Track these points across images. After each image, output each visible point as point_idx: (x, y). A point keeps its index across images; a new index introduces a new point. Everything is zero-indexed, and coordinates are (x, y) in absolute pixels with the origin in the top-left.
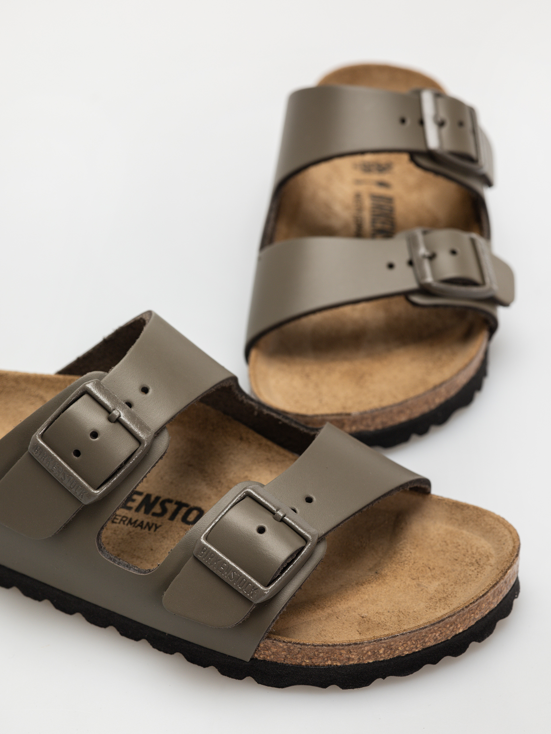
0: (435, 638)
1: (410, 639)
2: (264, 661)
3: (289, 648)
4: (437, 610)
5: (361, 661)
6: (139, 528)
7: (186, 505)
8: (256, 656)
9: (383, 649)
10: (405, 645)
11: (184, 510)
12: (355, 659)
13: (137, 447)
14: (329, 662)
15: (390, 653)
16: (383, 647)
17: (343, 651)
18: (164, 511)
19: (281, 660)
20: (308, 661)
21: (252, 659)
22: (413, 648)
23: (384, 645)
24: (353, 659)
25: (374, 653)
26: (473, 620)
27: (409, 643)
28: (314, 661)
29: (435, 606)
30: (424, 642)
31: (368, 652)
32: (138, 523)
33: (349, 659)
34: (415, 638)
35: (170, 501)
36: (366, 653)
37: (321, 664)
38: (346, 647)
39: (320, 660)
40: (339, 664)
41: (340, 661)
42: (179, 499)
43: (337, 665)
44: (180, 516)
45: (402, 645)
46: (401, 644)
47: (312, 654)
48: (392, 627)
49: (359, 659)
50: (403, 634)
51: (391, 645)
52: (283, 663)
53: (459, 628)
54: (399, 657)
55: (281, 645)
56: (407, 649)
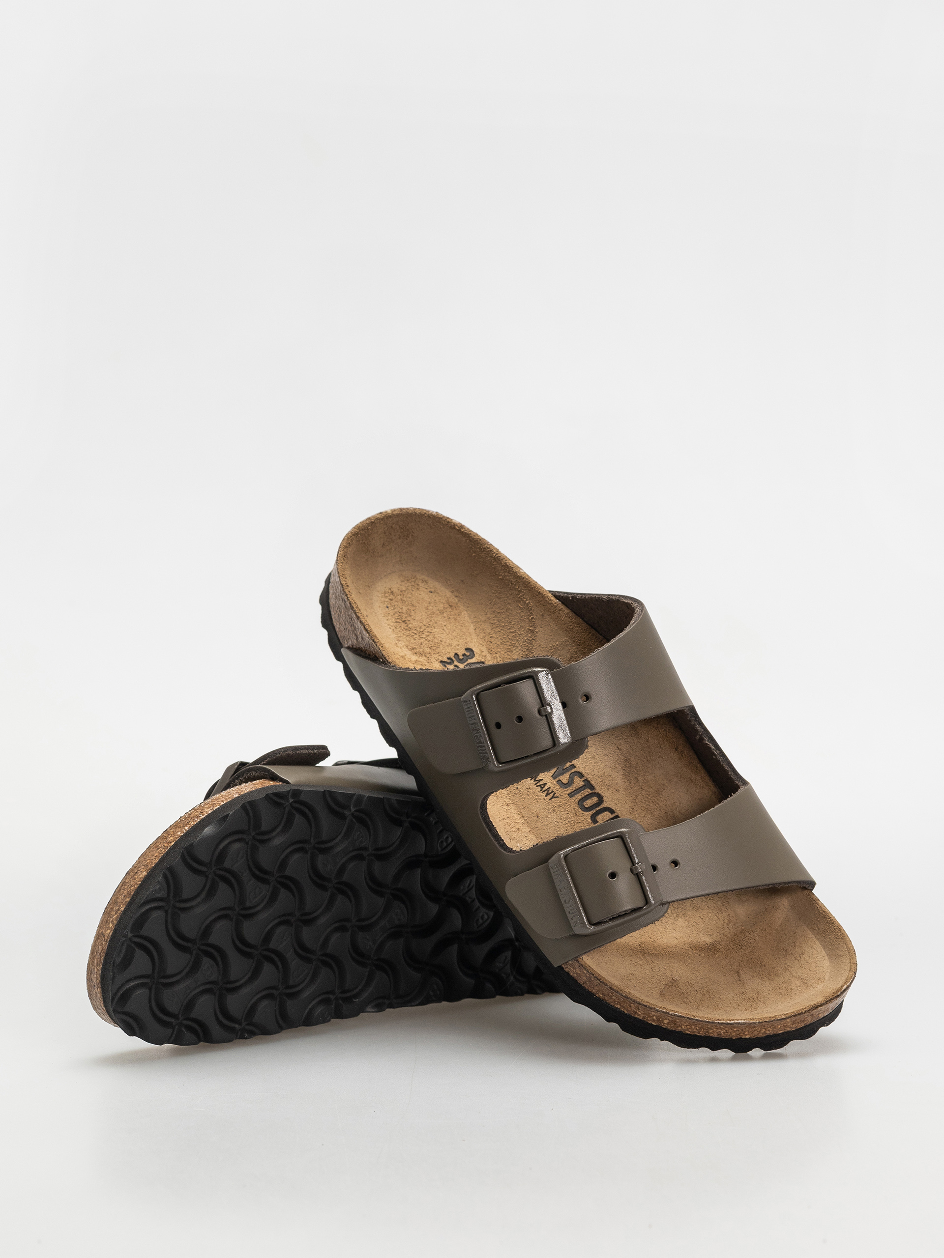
0: (719, 1033)
1: (696, 1025)
2: (568, 973)
3: (590, 978)
4: (740, 1008)
5: (645, 1019)
6: (539, 788)
7: (592, 787)
8: (563, 966)
9: (668, 1021)
10: (688, 1027)
11: (588, 791)
12: (640, 1015)
13: (551, 747)
14: (619, 1006)
15: (673, 1027)
16: (668, 1019)
17: (632, 1005)
18: (570, 782)
19: (581, 981)
20: (601, 996)
21: (560, 967)
22: (695, 1032)
23: (670, 1019)
24: (639, 1015)
25: (658, 1020)
26: (763, 1034)
27: (693, 1027)
28: (606, 998)
29: (740, 1003)
30: (708, 1032)
31: (654, 1016)
32: (541, 783)
33: (636, 1013)
34: (700, 1026)
35: (581, 775)
36: (652, 1016)
37: (611, 1004)
38: (637, 1004)
39: (612, 1000)
40: (626, 1012)
41: (627, 1010)
42: (590, 777)
43: (624, 1012)
44: (579, 796)
45: (686, 1026)
46: (685, 1024)
47: (607, 993)
48: (691, 1003)
49: (644, 1017)
50: (689, 1019)
51: (675, 1021)
52: (581, 985)
53: (746, 1035)
54: (680, 1032)
55: (585, 971)
56: (690, 1030)
